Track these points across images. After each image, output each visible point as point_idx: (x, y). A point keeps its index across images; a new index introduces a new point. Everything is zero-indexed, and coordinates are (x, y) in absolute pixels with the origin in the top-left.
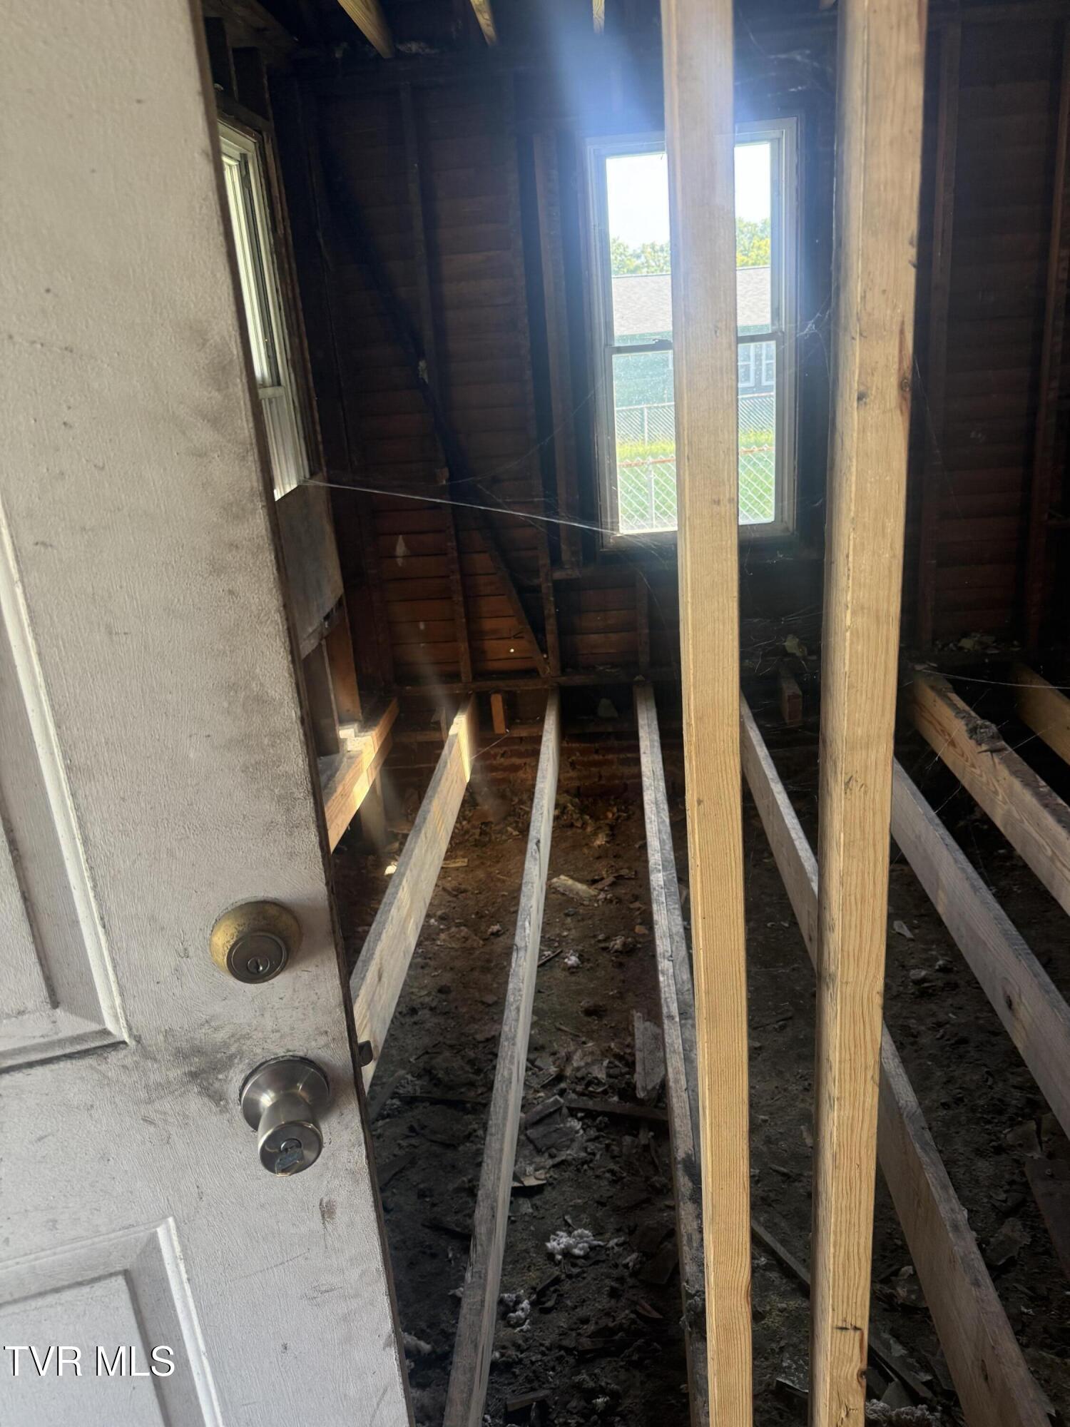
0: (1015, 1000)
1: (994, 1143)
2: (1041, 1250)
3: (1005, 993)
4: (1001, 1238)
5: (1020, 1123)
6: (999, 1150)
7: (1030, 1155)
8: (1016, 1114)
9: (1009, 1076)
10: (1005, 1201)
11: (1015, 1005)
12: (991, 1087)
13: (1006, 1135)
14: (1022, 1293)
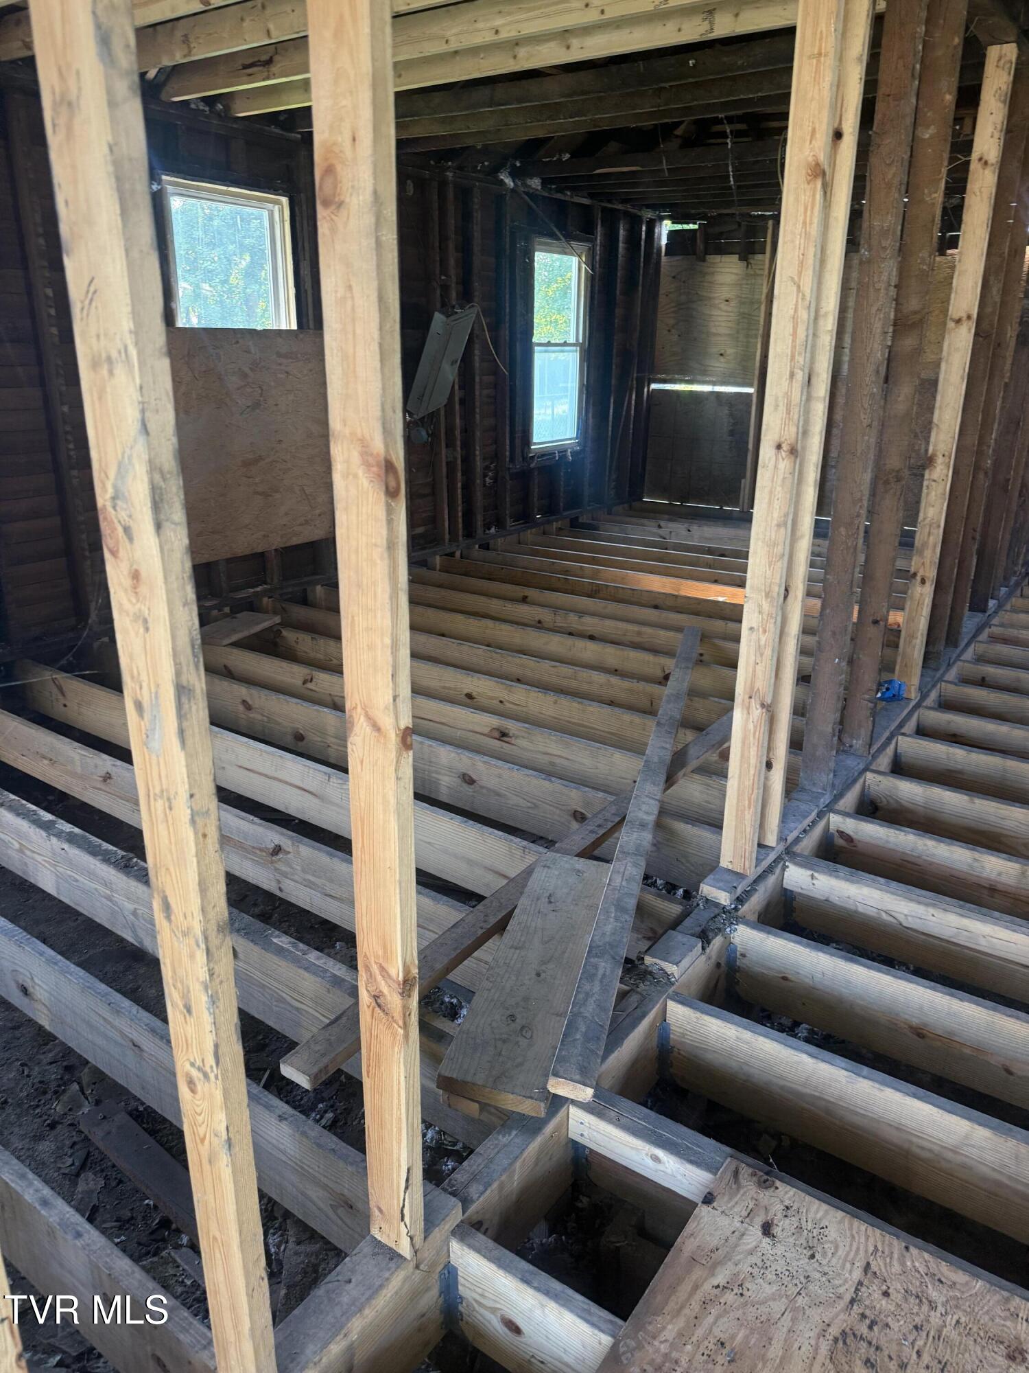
0: (28, 984)
1: (48, 1122)
2: (114, 1184)
3: (17, 982)
4: (80, 1196)
5: (64, 1091)
6: (52, 1126)
7: (81, 1113)
8: (59, 1086)
9: (42, 1057)
10: (73, 1164)
11: (31, 990)
12: (28, 1076)
13: (55, 1109)
14: (112, 1228)
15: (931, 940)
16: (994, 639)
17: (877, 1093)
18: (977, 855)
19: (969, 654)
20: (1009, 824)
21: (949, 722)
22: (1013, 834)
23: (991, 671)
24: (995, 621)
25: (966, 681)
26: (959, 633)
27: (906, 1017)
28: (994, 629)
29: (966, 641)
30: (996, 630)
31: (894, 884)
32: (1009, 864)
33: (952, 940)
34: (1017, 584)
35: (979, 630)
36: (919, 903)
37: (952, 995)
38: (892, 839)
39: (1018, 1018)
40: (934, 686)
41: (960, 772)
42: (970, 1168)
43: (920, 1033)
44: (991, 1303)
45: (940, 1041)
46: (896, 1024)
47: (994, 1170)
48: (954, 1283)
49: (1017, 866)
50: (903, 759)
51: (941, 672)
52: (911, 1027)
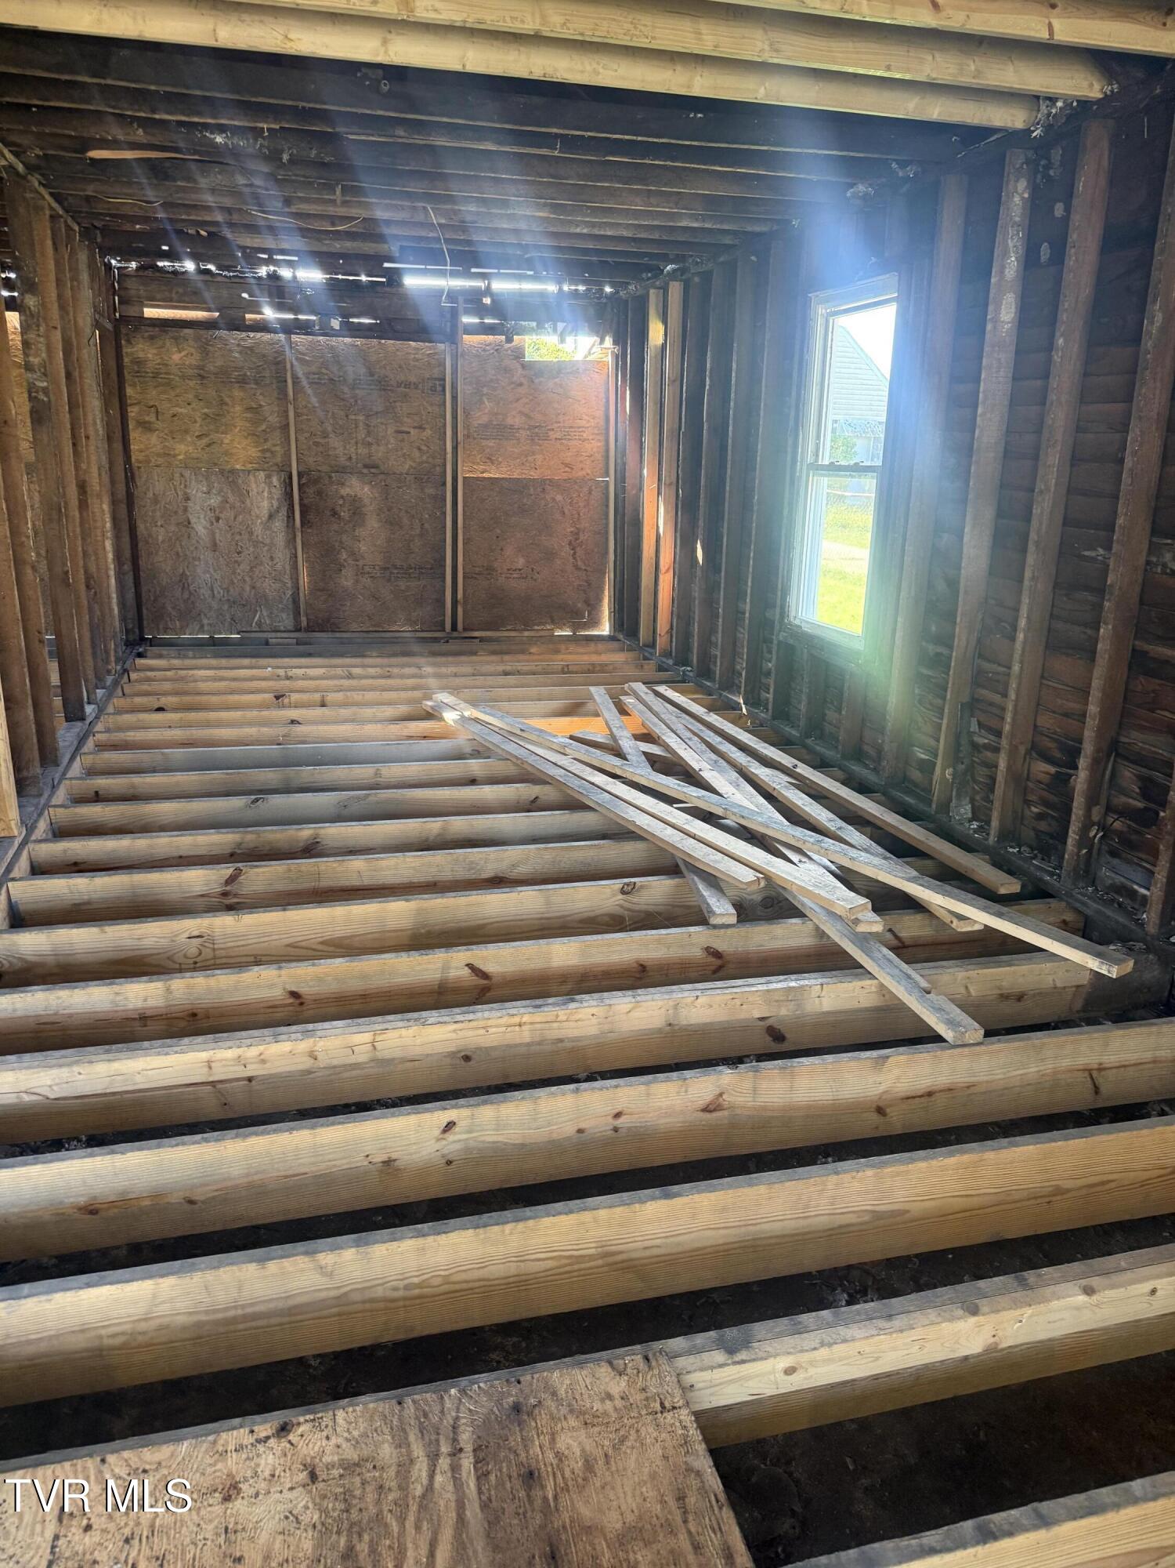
15: (86, 1100)
16: (101, 747)
17: (47, 1306)
18: (116, 988)
19: (76, 769)
20: (149, 943)
21: (65, 851)
22: (155, 951)
23: (102, 783)
24: (99, 727)
25: (79, 800)
26: (56, 749)
27: (72, 1200)
28: (99, 736)
29: (68, 757)
30: (102, 737)
31: (27, 1057)
32: (153, 985)
33: (108, 1091)
34: (116, 683)
35: (82, 741)
36: (61, 1066)
37: (113, 1152)
38: (18, 1006)
39: (184, 1144)
40: (40, 815)
41: (88, 903)
42: (167, 1327)
43: (91, 1210)
44: (200, 1456)
45: (116, 1207)
46: (63, 1214)
47: (190, 1313)
48: (159, 1464)
49: (159, 985)
50: (21, 908)
51: (46, 795)
52: (80, 1209)
